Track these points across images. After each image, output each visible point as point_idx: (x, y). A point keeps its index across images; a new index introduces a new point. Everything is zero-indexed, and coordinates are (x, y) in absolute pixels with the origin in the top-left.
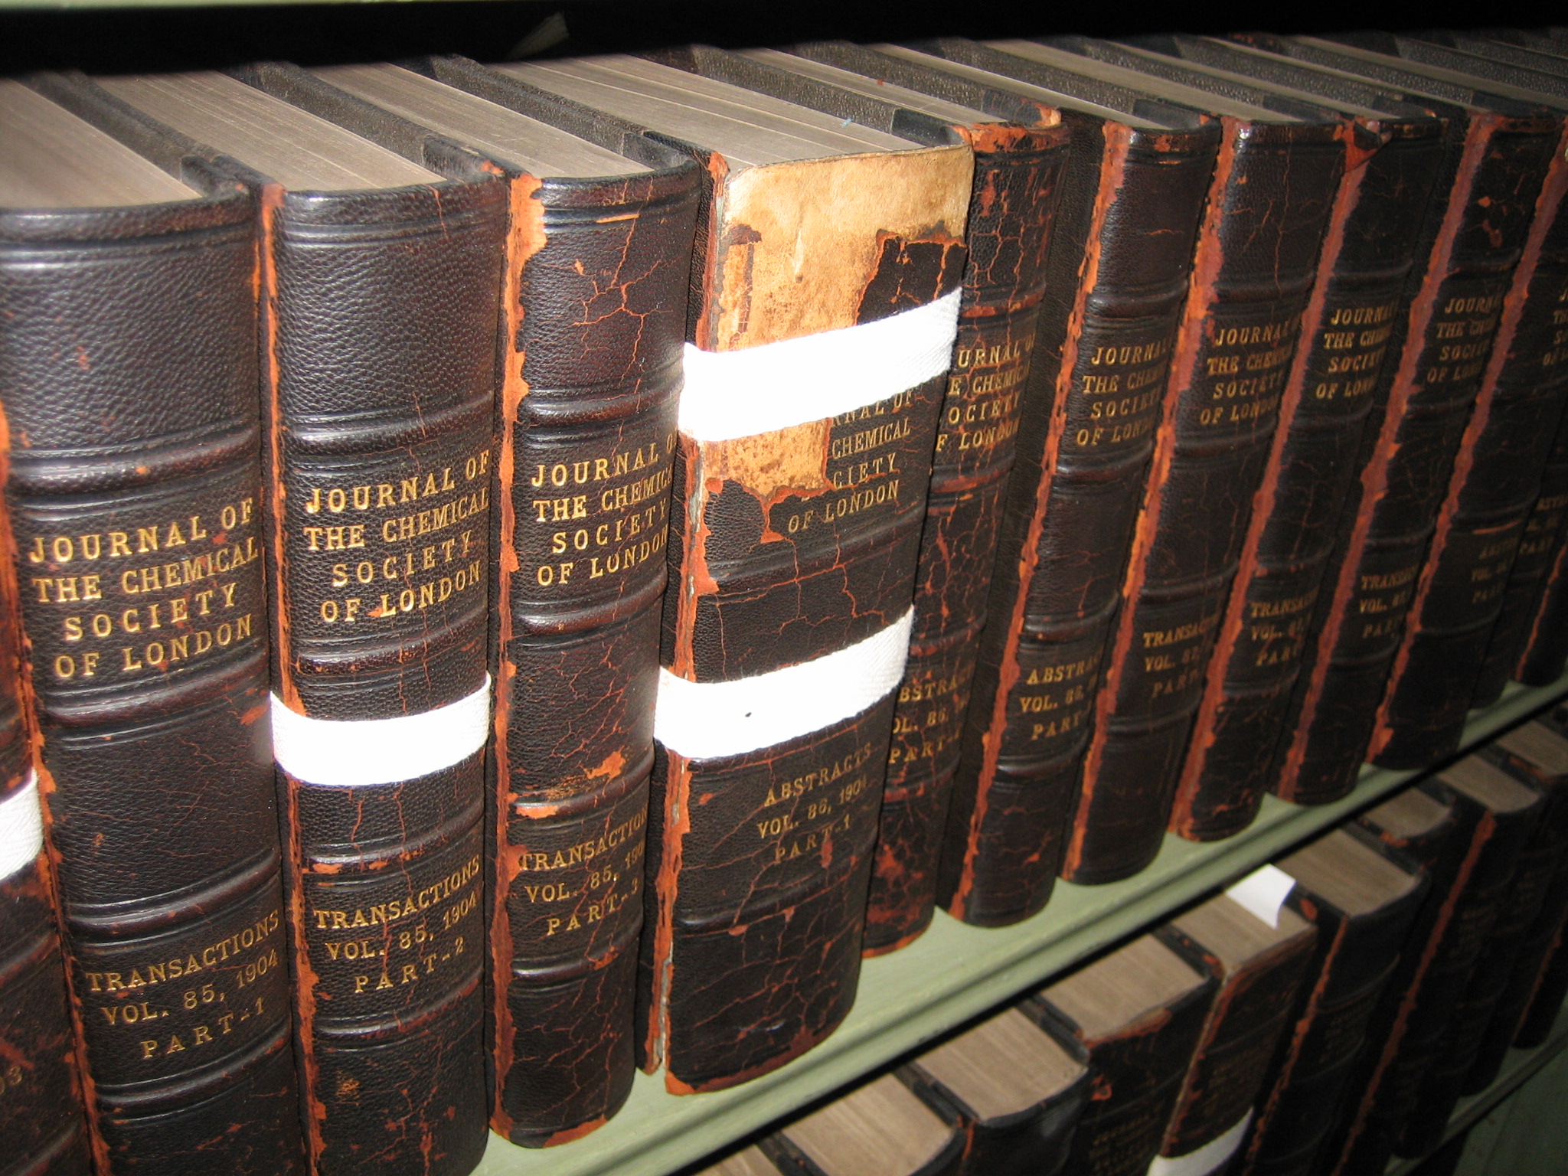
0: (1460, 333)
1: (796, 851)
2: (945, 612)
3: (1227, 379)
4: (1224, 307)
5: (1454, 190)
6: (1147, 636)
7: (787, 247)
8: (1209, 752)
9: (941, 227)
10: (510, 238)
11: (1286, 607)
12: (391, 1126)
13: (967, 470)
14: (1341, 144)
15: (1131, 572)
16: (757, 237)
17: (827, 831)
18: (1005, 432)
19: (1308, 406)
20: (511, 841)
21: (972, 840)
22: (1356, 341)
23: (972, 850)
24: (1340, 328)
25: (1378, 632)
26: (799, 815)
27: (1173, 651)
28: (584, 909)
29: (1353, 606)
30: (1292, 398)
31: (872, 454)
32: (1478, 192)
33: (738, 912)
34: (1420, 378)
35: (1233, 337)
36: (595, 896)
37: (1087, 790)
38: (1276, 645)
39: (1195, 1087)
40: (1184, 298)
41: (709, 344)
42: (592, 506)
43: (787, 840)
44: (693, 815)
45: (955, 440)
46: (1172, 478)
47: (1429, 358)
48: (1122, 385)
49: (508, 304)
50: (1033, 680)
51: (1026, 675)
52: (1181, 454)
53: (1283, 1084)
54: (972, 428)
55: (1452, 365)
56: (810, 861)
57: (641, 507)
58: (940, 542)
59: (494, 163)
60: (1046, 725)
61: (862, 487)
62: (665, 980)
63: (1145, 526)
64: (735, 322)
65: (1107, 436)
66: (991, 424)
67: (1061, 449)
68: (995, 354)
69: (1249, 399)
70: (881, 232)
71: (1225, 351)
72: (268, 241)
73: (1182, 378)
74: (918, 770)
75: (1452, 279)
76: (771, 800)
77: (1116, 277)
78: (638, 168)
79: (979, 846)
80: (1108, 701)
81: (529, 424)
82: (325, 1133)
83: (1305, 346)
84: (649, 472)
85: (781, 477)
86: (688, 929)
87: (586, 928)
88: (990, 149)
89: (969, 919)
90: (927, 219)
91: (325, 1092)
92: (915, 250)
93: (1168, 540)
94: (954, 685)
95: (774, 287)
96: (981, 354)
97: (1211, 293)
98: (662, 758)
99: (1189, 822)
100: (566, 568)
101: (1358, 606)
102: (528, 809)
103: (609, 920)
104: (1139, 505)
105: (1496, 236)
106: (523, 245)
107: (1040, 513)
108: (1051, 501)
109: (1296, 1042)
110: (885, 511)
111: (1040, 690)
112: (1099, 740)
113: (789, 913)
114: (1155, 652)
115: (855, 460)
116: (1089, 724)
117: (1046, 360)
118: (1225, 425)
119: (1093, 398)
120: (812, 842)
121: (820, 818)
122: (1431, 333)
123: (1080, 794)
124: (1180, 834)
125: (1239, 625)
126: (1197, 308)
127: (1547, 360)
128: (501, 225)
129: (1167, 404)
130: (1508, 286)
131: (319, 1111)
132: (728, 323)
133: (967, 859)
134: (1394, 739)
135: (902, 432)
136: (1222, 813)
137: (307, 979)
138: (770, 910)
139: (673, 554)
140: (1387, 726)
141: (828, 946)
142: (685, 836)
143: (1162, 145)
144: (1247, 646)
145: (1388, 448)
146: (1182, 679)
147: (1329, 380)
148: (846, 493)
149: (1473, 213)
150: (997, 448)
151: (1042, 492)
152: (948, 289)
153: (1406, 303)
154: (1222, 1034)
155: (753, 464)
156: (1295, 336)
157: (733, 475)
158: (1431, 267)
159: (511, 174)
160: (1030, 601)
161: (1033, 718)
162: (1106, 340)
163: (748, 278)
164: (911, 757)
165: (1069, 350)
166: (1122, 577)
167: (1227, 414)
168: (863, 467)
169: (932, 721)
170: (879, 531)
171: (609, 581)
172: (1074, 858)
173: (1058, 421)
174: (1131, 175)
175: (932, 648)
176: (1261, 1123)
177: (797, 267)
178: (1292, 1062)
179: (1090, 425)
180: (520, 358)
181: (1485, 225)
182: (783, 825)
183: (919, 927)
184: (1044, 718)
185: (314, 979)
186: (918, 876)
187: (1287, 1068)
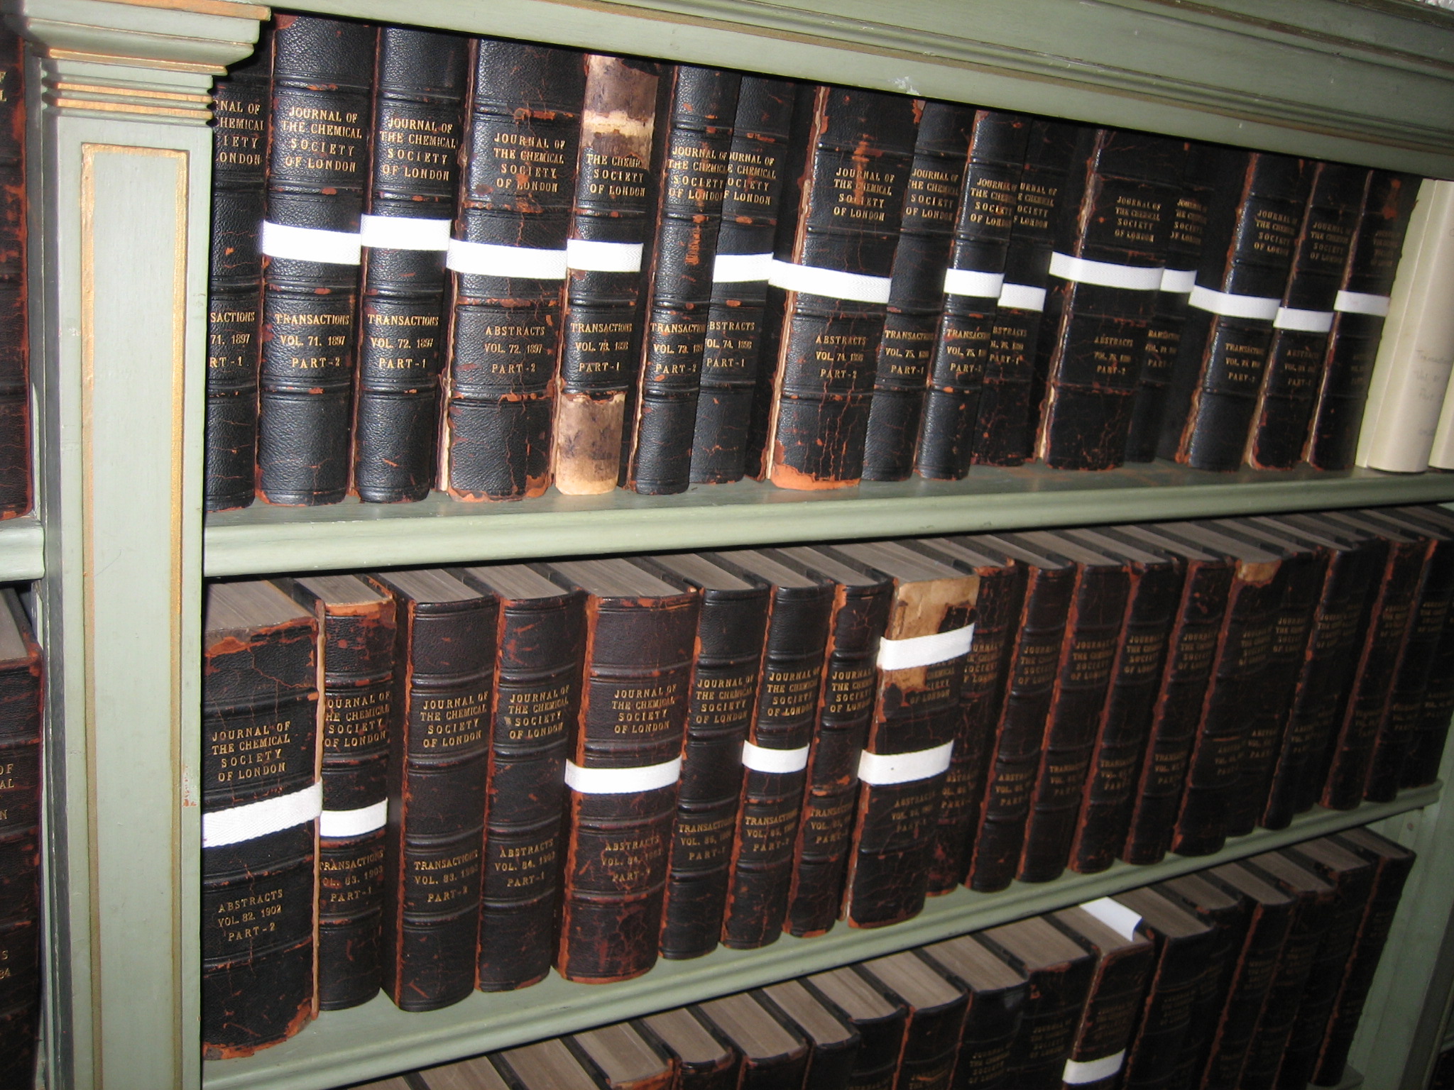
0: (1192, 648)
1: (905, 829)
2: (966, 746)
3: (1082, 662)
4: (1079, 634)
5: (1184, 591)
6: (1051, 767)
7: (916, 608)
8: (1084, 829)
9: (968, 602)
10: (834, 603)
11: (1117, 763)
12: (755, 909)
13: (976, 690)
14: (1127, 573)
15: (1044, 740)
16: (907, 604)
17: (917, 824)
18: (991, 677)
19: (1122, 676)
20: (809, 804)
21: (975, 851)
22: (1141, 650)
23: (975, 855)
24: (1134, 644)
25: (1166, 782)
26: (907, 814)
27: (1064, 776)
28: (829, 835)
29: (1152, 769)
30: (1115, 672)
31: (940, 679)
32: (1194, 591)
33: (882, 850)
34: (1175, 667)
35: (1084, 645)
36: (834, 830)
37: (1027, 837)
38: (1114, 781)
39: (1089, 1019)
40: (1064, 629)
41: (889, 638)
42: (850, 687)
43: (903, 823)
44: (869, 807)
45: (971, 678)
46: (1060, 700)
47: (1179, 658)
48: (1036, 661)
49: (831, 621)
50: (1001, 779)
51: (998, 776)
52: (1063, 692)
53: (1141, 1034)
54: (978, 674)
55: (1190, 662)
56: (909, 834)
57: (863, 690)
58: (965, 718)
59: (832, 579)
60: (1007, 799)
61: (936, 691)
62: (852, 876)
63: (1050, 720)
64: (898, 631)
65: (1030, 681)
66: (985, 673)
67: (1013, 685)
68: (988, 647)
69: (1093, 671)
70: (947, 604)
71: (1081, 651)
72: (771, 601)
73: (1064, 660)
74: (953, 813)
75: (1186, 626)
76: (897, 805)
77: (1033, 621)
78: (875, 583)
79: (978, 852)
80: (1035, 795)
81: (833, 658)
82: (733, 908)
83: (1119, 651)
84: (867, 678)
85: (909, 684)
86: (863, 854)
87: (829, 842)
88: (986, 575)
89: (973, 888)
90: (963, 600)
91: (735, 891)
92: (958, 610)
93: (1060, 727)
94: (969, 777)
95: (911, 620)
96: (982, 647)
97: (1074, 628)
98: (861, 784)
99: (1077, 864)
100: (840, 706)
101: (1154, 769)
102: (816, 792)
103: (837, 842)
104: (1047, 711)
105: (1204, 610)
106: (838, 604)
107: (1004, 710)
108: (1009, 706)
109: (1146, 1009)
110: (944, 700)
111: (1004, 784)
112: (1032, 814)
113: (901, 855)
114: (1054, 775)
115: (935, 680)
116: (1026, 803)
117: (1007, 651)
118: (1082, 681)
119: (1025, 666)
120: (911, 826)
121: (915, 817)
122: (1178, 647)
123: (1023, 838)
124: (1073, 869)
125: (1096, 770)
126: (1069, 635)
127: (1241, 663)
128: (832, 597)
129: (1059, 670)
130: (1219, 629)
131: (731, 899)
132: (896, 631)
133: (973, 859)
134: (1184, 840)
135: (951, 672)
136: (1091, 860)
137: (738, 843)
138: (894, 851)
139: (871, 708)
140: (1179, 833)
141: (914, 875)
142: (866, 815)
143: (1050, 575)
144: (1101, 781)
145: (1164, 697)
146: (1068, 790)
147: (1130, 665)
148: (931, 692)
149: (1193, 600)
150: (988, 683)
151: (1005, 702)
152: (969, 623)
153: (1168, 635)
154: (1101, 990)
155: (900, 678)
156: (1115, 647)
157: (894, 681)
158: (1177, 620)
159: (837, 583)
160: (1000, 746)
161: (1001, 796)
162: (1030, 644)
163: (903, 617)
164: (951, 806)
165: (1016, 647)
166: (1041, 742)
167: (1083, 676)
168: (937, 683)
169: (959, 791)
170: (942, 707)
171: (853, 712)
172: (1021, 870)
173: (1012, 674)
174: (1039, 585)
175: (960, 761)
176: (1130, 1060)
177: (919, 614)
178: (1145, 1021)
179: (1024, 676)
180: (833, 638)
181: (1198, 604)
182: (900, 816)
183: (951, 887)
184: (1006, 796)
185: (741, 844)
186: (951, 861)
187: (1143, 1026)
